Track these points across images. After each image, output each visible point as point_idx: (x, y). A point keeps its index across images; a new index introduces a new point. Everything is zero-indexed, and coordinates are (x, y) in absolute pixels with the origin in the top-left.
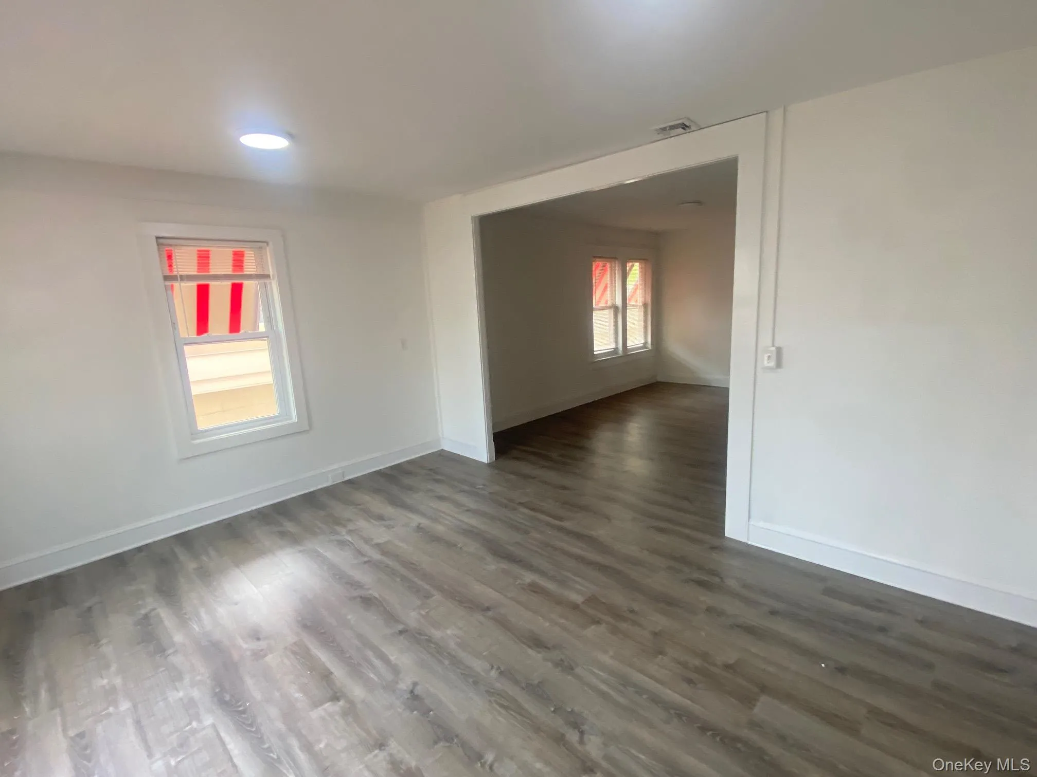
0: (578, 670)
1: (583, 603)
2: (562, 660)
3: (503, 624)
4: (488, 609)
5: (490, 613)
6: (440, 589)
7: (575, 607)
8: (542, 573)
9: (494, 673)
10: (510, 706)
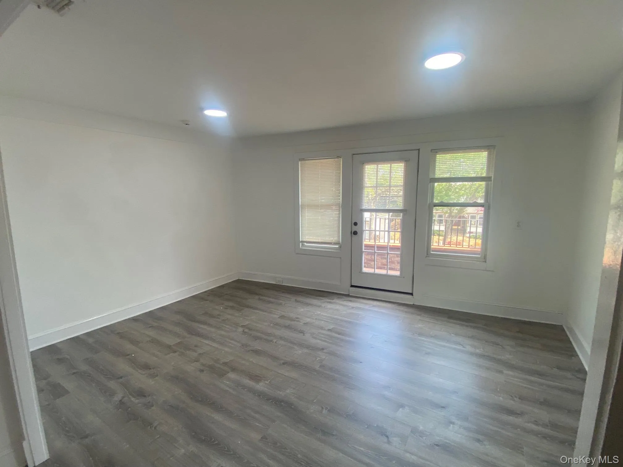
0: (239, 345)
1: (228, 373)
2: (246, 347)
3: (275, 358)
4: (284, 364)
5: (282, 362)
6: (315, 370)
7: (234, 370)
8: (251, 390)
9: (275, 341)
10: (269, 334)
